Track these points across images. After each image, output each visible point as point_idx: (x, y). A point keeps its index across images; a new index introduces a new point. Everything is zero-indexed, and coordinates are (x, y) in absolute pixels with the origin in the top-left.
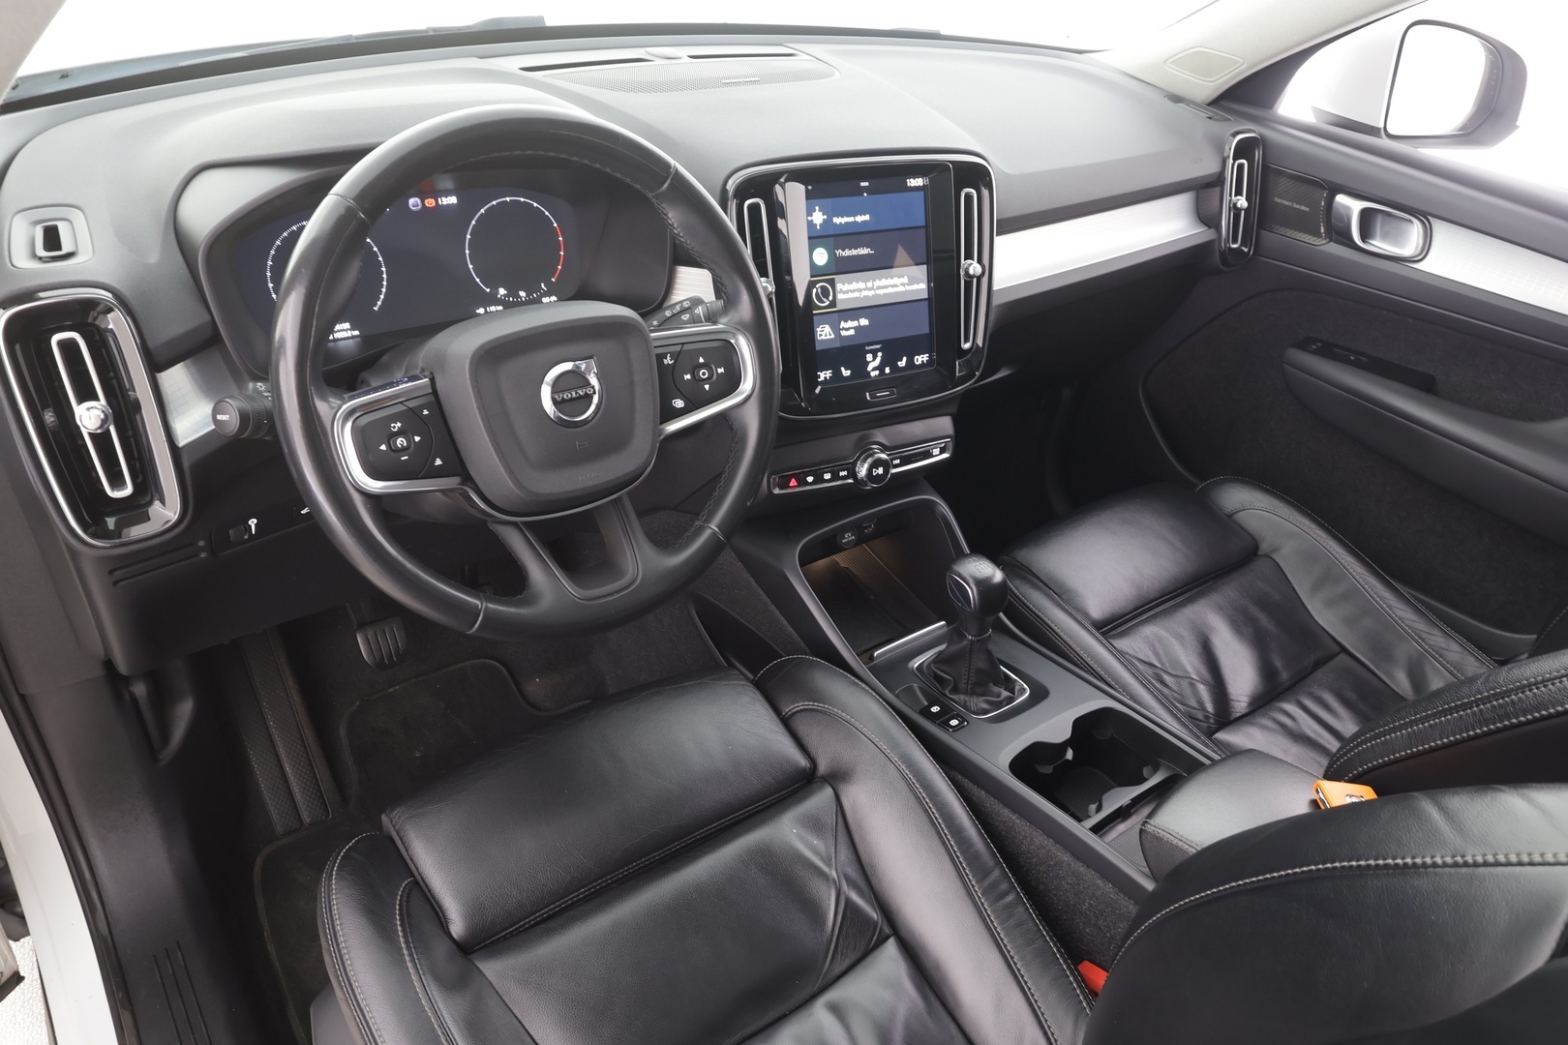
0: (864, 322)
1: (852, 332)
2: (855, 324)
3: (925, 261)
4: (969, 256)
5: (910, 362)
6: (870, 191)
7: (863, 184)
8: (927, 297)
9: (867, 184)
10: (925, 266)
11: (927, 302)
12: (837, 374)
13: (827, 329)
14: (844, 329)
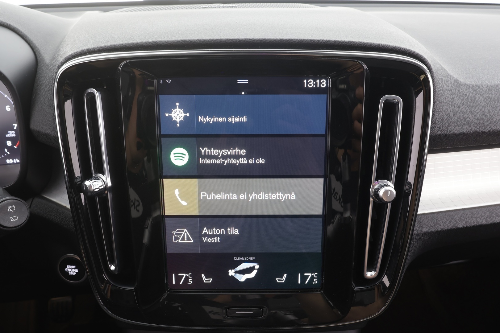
0: (234, 231)
1: (217, 240)
2: (221, 231)
3: (322, 173)
4: (384, 174)
5: (292, 278)
6: (249, 89)
7: (240, 81)
8: (321, 213)
9: (246, 81)
10: (323, 179)
11: (321, 219)
12: (197, 279)
13: (185, 232)
14: (206, 235)
